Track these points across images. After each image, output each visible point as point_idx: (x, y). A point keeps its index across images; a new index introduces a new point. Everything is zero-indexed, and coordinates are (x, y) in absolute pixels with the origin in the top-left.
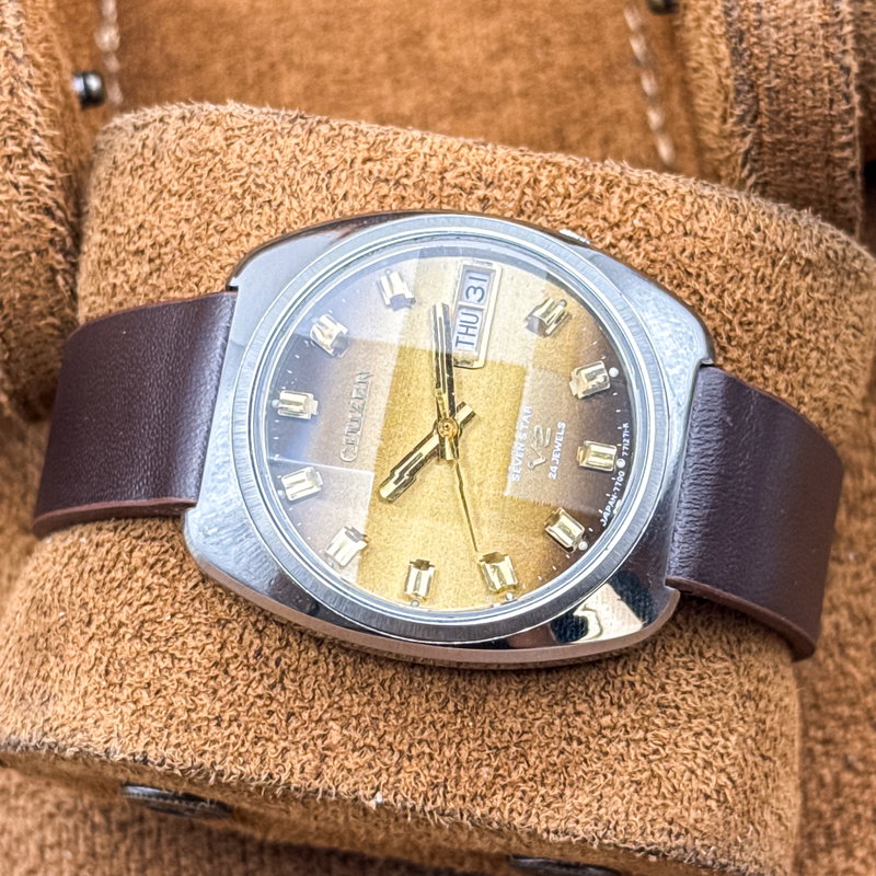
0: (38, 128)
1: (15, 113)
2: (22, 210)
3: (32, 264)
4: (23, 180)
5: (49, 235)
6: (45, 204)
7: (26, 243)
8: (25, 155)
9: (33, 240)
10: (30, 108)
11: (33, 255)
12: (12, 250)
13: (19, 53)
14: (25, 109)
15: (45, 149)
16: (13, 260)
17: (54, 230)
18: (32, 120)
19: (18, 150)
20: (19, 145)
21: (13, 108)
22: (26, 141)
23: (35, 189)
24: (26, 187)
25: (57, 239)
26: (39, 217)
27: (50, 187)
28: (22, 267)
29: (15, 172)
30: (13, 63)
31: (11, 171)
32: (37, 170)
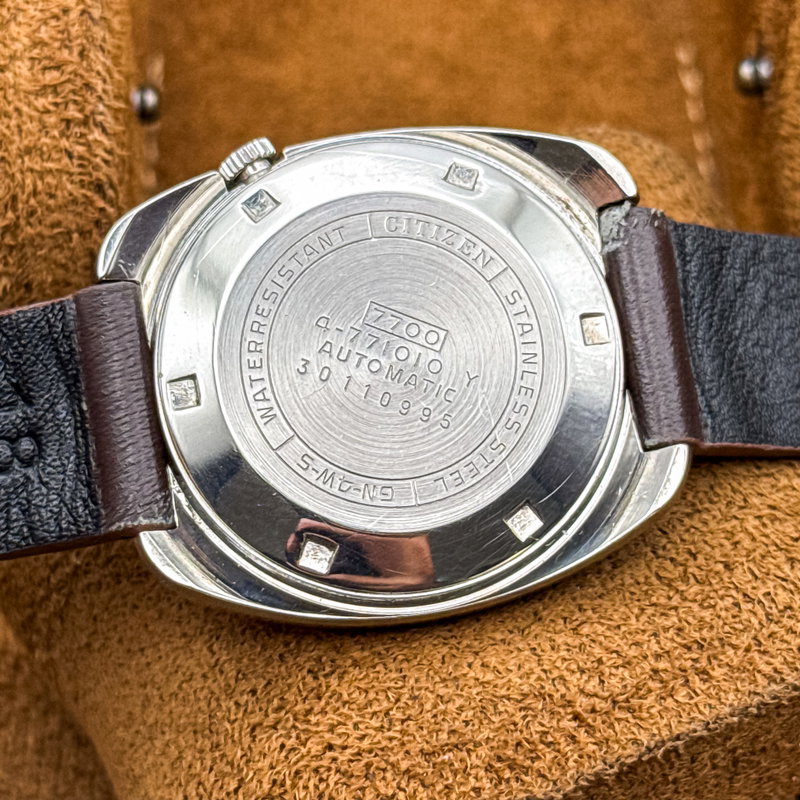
0: (104, 96)
1: (82, 77)
2: (72, 182)
3: (72, 245)
4: (80, 149)
5: (97, 215)
6: (98, 179)
7: (69, 220)
8: (85, 123)
9: (78, 219)
10: (99, 73)
11: (75, 236)
12: (53, 226)
13: (96, 13)
14: (94, 74)
15: (108, 120)
16: (52, 237)
17: (102, 210)
18: (100, 86)
19: (79, 116)
20: (81, 111)
21: (81, 71)
22: (89, 108)
23: (90, 162)
24: (81, 158)
25: (104, 221)
26: (89, 194)
27: (106, 162)
28: (60, 247)
29: (71, 139)
30: (89, 23)
31: (68, 138)
32: (96, 141)
